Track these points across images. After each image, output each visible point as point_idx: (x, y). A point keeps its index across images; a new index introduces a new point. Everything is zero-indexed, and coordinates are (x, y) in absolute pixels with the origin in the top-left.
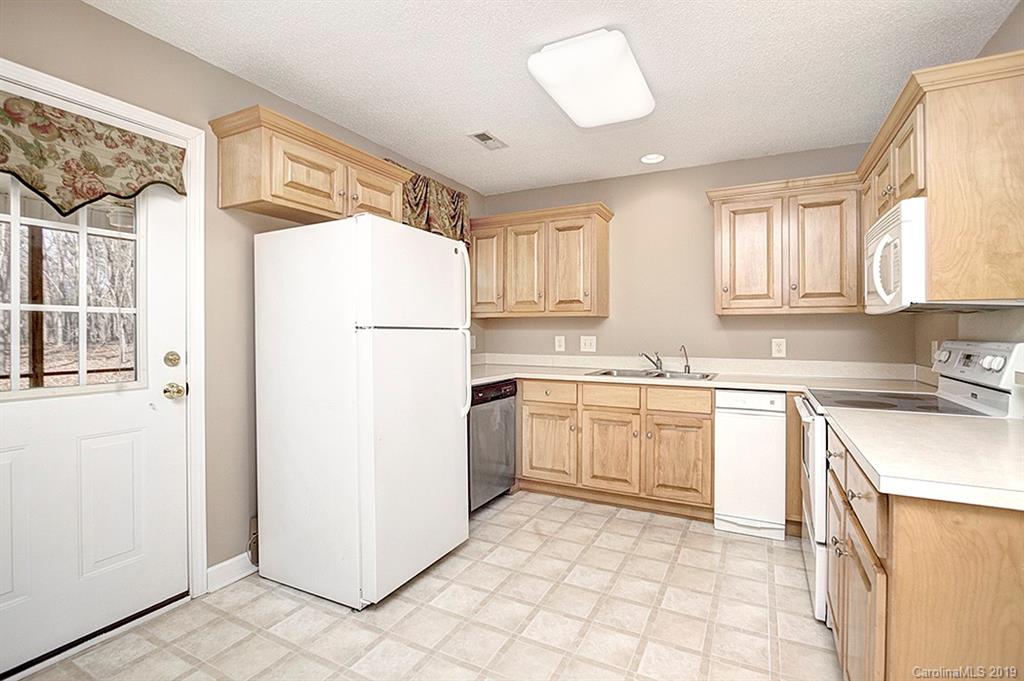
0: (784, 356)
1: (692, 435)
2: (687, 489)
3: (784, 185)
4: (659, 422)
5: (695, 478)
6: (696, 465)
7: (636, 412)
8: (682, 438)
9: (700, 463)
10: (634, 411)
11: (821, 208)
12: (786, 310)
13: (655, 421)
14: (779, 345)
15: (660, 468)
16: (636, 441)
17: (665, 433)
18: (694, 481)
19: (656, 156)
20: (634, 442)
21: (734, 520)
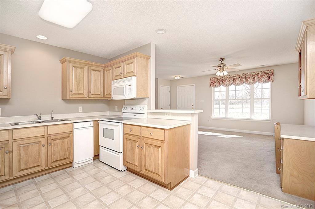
0: (82, 111)
1: (66, 140)
2: (65, 159)
3: (88, 63)
4: (53, 138)
5: (67, 154)
6: (68, 149)
7: (43, 137)
8: (63, 142)
9: (69, 148)
10: (42, 137)
11: (96, 72)
12: (87, 98)
13: (52, 138)
14: (80, 108)
15: (54, 155)
16: (43, 148)
17: (56, 142)
18: (67, 155)
19: (44, 37)
20: (42, 149)
21: (81, 162)
